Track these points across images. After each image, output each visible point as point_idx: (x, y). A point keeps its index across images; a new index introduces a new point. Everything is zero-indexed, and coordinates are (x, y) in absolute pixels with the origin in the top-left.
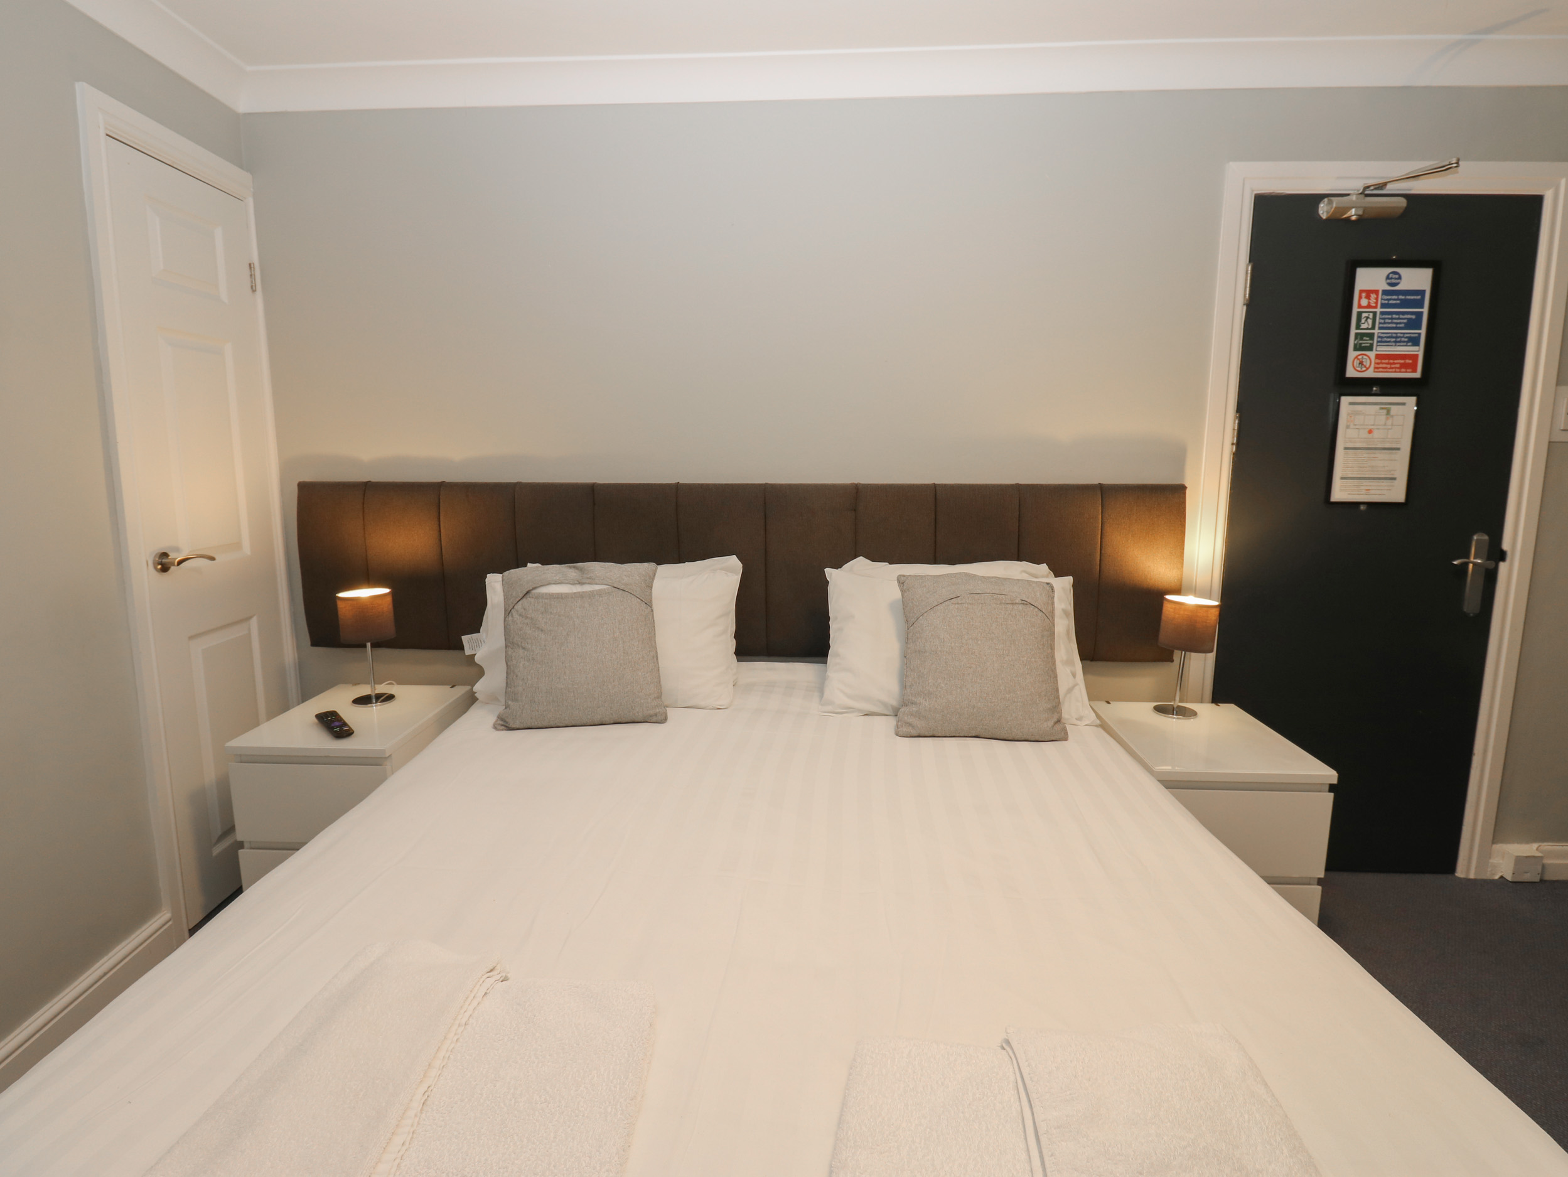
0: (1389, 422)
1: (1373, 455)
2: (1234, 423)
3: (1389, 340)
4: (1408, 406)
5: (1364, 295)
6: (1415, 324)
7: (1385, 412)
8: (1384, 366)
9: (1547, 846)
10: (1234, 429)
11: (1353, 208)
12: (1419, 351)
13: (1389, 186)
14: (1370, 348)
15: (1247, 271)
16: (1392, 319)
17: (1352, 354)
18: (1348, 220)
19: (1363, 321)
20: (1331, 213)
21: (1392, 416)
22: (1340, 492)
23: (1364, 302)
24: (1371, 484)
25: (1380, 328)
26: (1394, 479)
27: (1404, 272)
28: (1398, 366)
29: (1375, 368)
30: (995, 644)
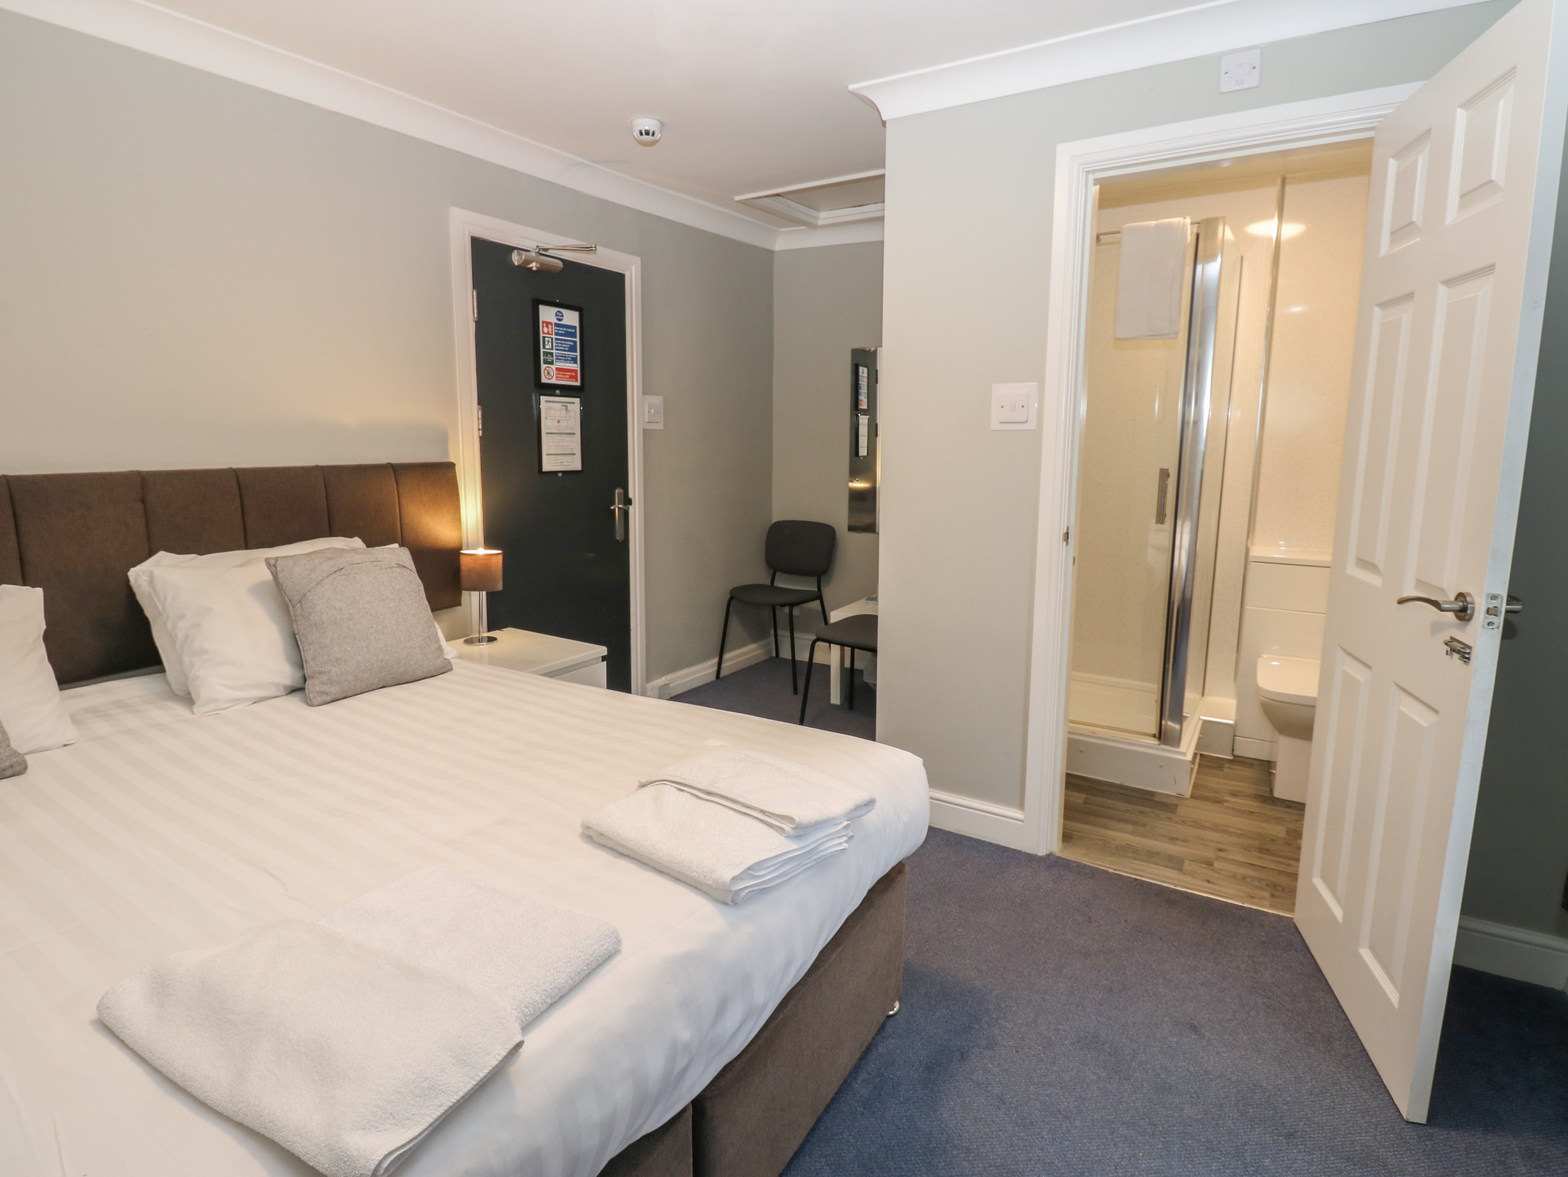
0: (568, 415)
1: (561, 438)
2: (478, 413)
3: (561, 358)
4: (575, 404)
5: (545, 324)
6: (572, 349)
7: (565, 407)
8: (561, 376)
9: (670, 677)
10: (478, 418)
11: (534, 261)
12: (576, 367)
13: (550, 251)
14: (552, 363)
15: (473, 295)
16: (561, 343)
17: (543, 366)
18: (531, 268)
19: (546, 343)
20: (521, 262)
21: (569, 411)
22: (548, 465)
23: (546, 330)
24: (564, 458)
25: (556, 350)
26: (574, 454)
27: (565, 312)
28: (568, 376)
29: (557, 377)
30: (387, 603)
